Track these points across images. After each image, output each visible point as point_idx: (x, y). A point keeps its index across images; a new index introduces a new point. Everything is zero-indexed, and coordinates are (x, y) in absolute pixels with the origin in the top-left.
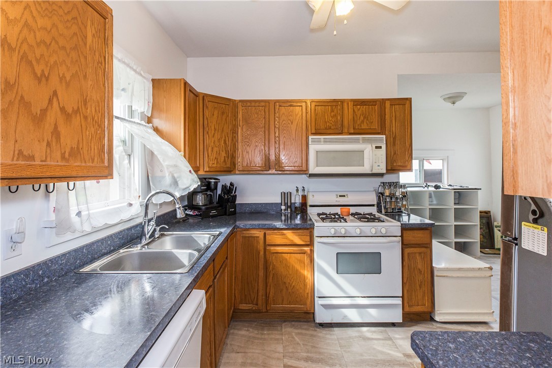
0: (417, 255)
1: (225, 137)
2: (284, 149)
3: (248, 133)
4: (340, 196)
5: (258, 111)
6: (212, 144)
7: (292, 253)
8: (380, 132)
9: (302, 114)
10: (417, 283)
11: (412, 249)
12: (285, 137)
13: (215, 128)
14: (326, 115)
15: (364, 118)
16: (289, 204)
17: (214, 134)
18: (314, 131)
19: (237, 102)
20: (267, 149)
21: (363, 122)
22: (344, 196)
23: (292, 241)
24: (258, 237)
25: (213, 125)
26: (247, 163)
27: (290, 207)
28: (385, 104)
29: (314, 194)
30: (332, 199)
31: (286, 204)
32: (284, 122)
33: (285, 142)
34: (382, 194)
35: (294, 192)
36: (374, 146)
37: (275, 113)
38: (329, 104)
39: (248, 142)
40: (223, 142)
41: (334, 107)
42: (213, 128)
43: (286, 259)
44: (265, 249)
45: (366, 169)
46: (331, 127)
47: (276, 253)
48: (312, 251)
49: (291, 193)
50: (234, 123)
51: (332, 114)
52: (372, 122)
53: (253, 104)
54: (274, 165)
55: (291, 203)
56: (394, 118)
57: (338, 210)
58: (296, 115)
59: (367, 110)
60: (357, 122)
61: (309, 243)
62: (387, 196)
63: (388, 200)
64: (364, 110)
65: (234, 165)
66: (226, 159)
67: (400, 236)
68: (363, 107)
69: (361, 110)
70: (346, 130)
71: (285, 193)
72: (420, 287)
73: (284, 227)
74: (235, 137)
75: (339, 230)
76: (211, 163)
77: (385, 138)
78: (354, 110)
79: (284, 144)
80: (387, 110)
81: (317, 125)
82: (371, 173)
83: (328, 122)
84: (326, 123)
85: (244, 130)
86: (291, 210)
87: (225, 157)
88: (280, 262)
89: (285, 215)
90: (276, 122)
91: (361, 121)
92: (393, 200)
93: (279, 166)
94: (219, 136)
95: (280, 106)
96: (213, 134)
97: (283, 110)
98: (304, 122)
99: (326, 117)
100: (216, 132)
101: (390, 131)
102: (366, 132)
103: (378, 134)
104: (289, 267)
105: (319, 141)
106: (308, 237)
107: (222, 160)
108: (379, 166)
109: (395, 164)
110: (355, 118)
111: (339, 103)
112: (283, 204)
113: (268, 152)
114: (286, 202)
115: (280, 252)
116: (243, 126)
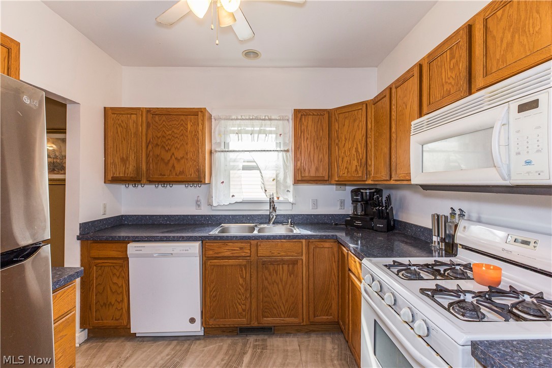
1: (357, 145)
6: (343, 154)
13: (345, 138)
17: (345, 144)
25: (344, 136)
40: (354, 150)
42: (344, 139)
65: (370, 174)
66: (358, 168)
76: (341, 173)
87: (356, 166)
94: (350, 145)
96: (343, 144)
100: (347, 141)
107: (354, 168)
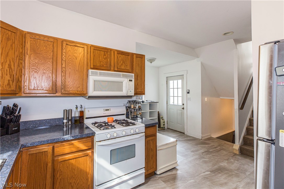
0: (151, 141)
1: (10, 62)
2: (70, 77)
3: (36, 61)
4: (106, 110)
5: (46, 45)
7: (77, 158)
8: (131, 72)
9: (84, 53)
10: (151, 156)
11: (149, 138)
12: (70, 68)
14: (101, 57)
15: (123, 62)
16: (70, 118)
18: (92, 67)
19: (24, 33)
20: (54, 76)
21: (122, 64)
22: (108, 110)
23: (78, 148)
24: (47, 151)
26: (35, 87)
27: (71, 120)
28: (133, 56)
29: (89, 109)
30: (101, 112)
31: (67, 118)
32: (70, 57)
33: (70, 72)
34: (130, 107)
35: (74, 109)
36: (128, 79)
37: (62, 49)
38: (103, 50)
39: (36, 69)
40: (7, 66)
41: (106, 53)
43: (73, 164)
44: (53, 161)
45: (124, 93)
46: (103, 65)
47: (63, 161)
48: (93, 152)
49: (71, 110)
50: (21, 51)
51: (105, 57)
52: (127, 66)
53: (42, 38)
54: (60, 89)
55: (71, 117)
56: (137, 65)
57: (106, 119)
58: (80, 54)
59: (124, 57)
60: (119, 65)
61: (91, 147)
62: (132, 109)
63: (133, 111)
64: (123, 57)
65: (20, 88)
66: (11, 82)
67: (144, 132)
68: (122, 56)
69: (121, 57)
70: (112, 69)
71: (67, 110)
72: (152, 158)
73: (72, 138)
74: (22, 63)
75: (112, 134)
77: (134, 75)
78: (117, 57)
79: (70, 74)
80: (134, 60)
81: (94, 63)
82: (126, 95)
83: (102, 62)
84: (100, 62)
85: (32, 59)
86: (72, 122)
87: (9, 80)
88: (67, 167)
89: (66, 127)
90: (63, 56)
91: (121, 64)
92: (135, 111)
93: (65, 90)
95: (67, 44)
97: (69, 48)
98: (85, 59)
99: (101, 58)
101: (135, 72)
102: (123, 71)
103: (130, 72)
104: (74, 169)
105: (96, 74)
106: (91, 143)
107: (6, 83)
108: (131, 91)
109: (137, 91)
110: (118, 61)
111: (109, 50)
112: (65, 119)
113: (55, 79)
114: (68, 116)
115: (67, 159)
116: (30, 55)
